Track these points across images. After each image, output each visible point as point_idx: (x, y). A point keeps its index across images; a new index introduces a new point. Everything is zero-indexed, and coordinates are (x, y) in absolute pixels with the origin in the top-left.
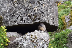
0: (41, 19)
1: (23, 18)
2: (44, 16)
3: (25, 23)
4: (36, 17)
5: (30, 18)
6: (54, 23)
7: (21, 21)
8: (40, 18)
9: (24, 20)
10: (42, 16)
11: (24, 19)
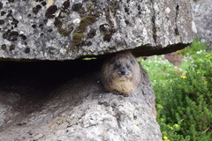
0: (117, 36)
1: (16, 22)
2: (135, 11)
3: (27, 50)
4: (92, 20)
5: (58, 23)
6: (177, 32)
7: (8, 43)
8: (113, 31)
9: (24, 37)
10: (121, 13)
11: (24, 29)
